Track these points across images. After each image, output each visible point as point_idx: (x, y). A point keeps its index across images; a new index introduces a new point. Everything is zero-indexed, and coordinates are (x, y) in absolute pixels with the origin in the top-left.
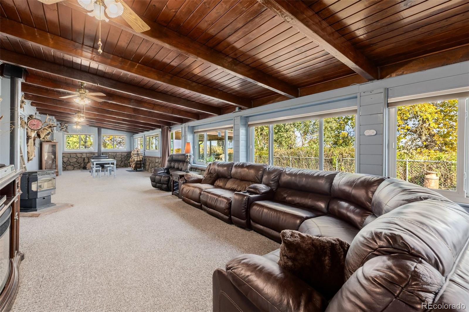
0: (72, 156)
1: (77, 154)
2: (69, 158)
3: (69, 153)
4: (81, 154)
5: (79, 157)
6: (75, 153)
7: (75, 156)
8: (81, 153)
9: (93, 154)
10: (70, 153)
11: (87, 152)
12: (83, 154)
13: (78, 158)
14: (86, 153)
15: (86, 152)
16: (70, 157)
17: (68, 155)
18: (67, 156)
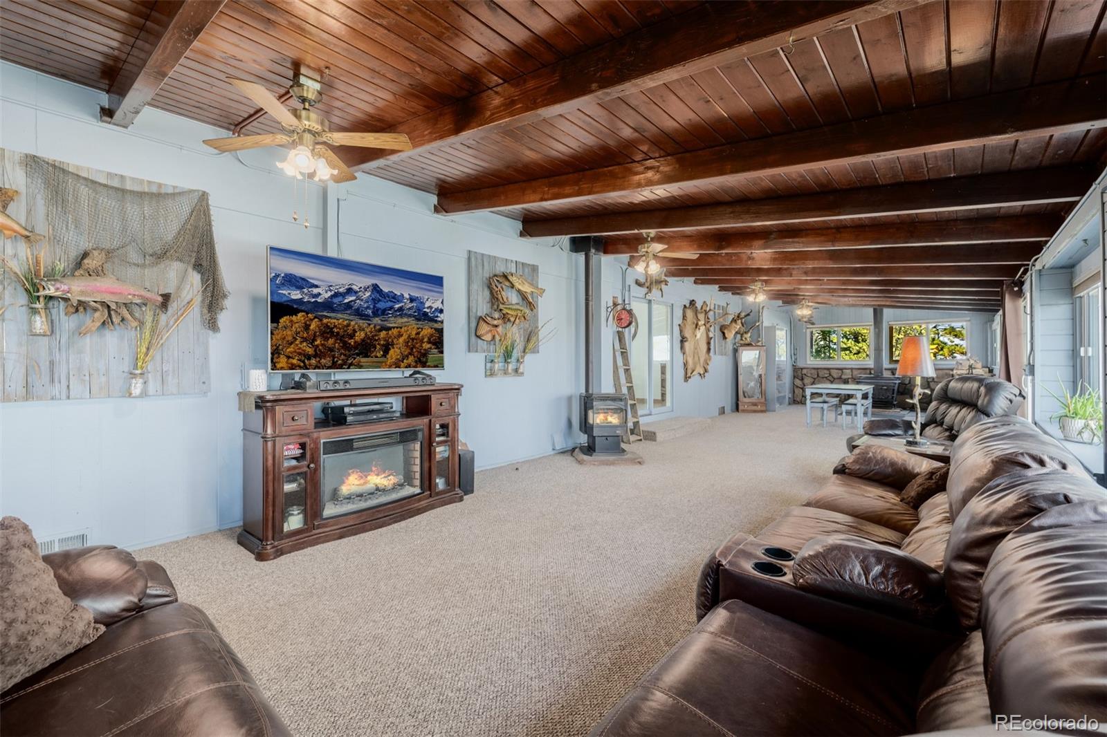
0: (821, 374)
1: (831, 370)
2: (815, 379)
3: (814, 369)
4: (840, 371)
5: (835, 376)
6: (828, 369)
7: (826, 376)
8: (841, 369)
9: (868, 371)
10: (818, 369)
11: (854, 367)
12: (844, 371)
13: (834, 379)
14: (852, 369)
15: (850, 367)
16: (816, 376)
17: (813, 371)
18: (811, 374)
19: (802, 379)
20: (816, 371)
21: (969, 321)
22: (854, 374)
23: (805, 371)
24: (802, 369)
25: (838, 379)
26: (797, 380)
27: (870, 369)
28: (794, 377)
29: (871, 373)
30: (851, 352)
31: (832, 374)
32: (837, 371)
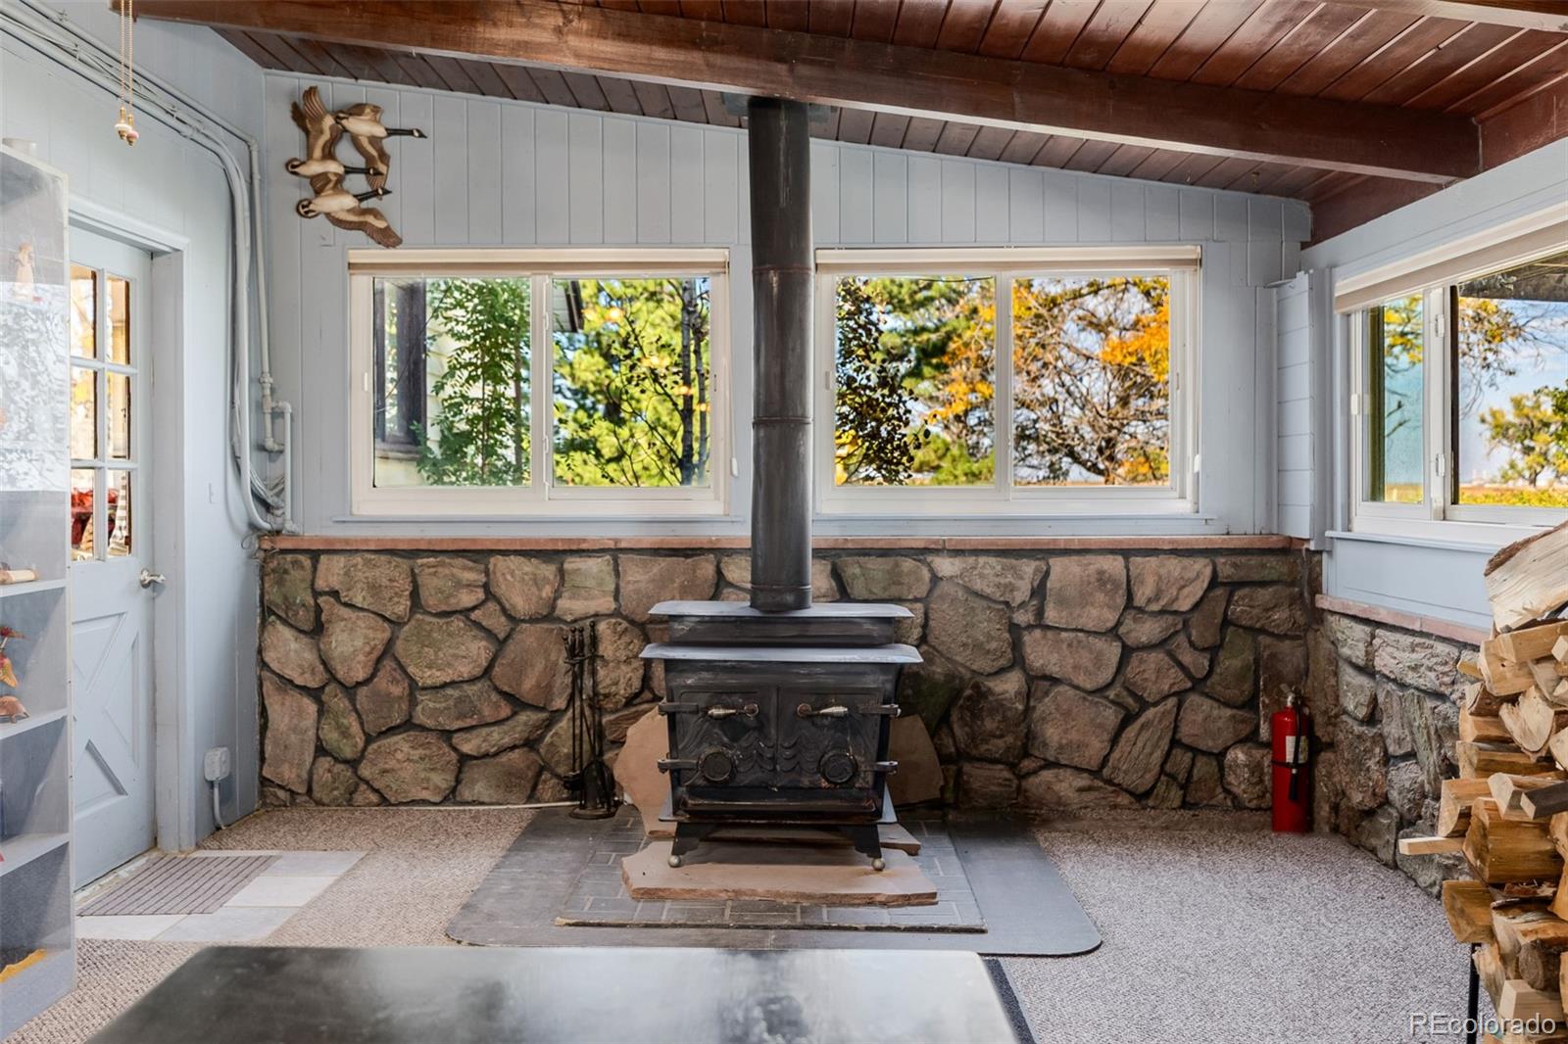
0: (436, 582)
1: (498, 563)
2: (396, 624)
3: (395, 552)
4: (548, 571)
5: (523, 603)
6: (478, 555)
7: (468, 599)
9: (706, 568)
11: (628, 536)
12: (571, 564)
13: (514, 620)
14: (615, 553)
16: (402, 607)
18: (374, 588)
19: (317, 630)
20: (405, 564)
21: (1199, 262)
22: (626, 589)
23: (331, 573)
24: (315, 555)
25: (533, 620)
26: (287, 633)
27: (720, 553)
28: (267, 611)
29: (719, 587)
30: (598, 455)
31: (501, 589)
32: (528, 566)
